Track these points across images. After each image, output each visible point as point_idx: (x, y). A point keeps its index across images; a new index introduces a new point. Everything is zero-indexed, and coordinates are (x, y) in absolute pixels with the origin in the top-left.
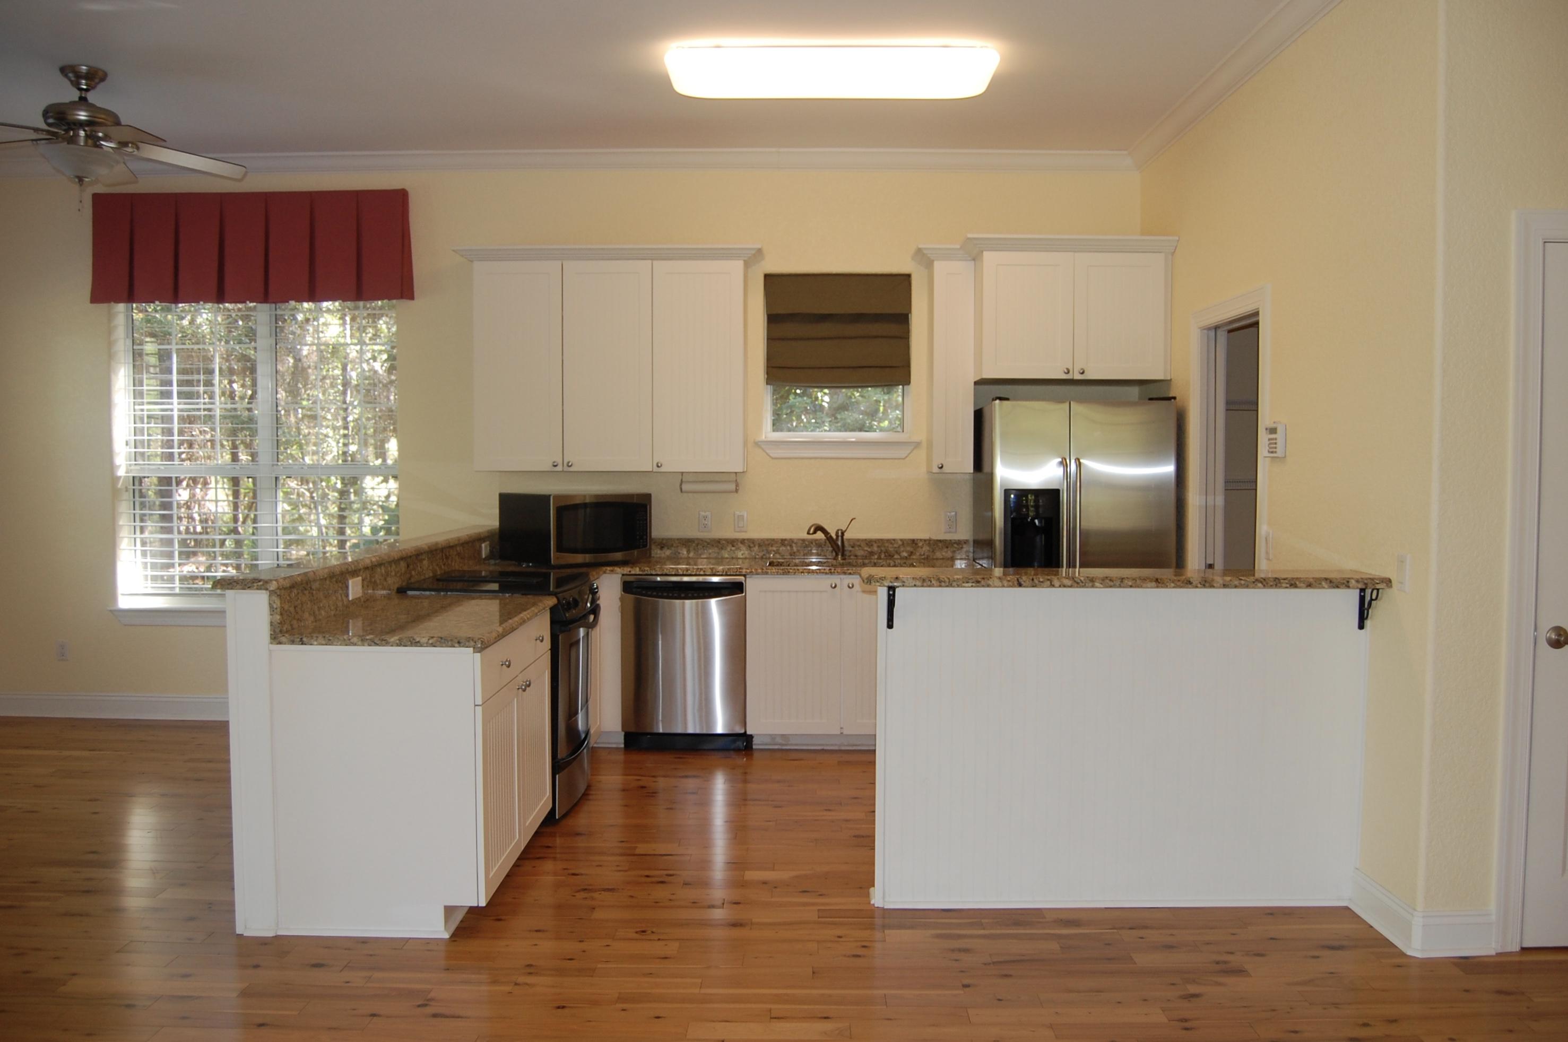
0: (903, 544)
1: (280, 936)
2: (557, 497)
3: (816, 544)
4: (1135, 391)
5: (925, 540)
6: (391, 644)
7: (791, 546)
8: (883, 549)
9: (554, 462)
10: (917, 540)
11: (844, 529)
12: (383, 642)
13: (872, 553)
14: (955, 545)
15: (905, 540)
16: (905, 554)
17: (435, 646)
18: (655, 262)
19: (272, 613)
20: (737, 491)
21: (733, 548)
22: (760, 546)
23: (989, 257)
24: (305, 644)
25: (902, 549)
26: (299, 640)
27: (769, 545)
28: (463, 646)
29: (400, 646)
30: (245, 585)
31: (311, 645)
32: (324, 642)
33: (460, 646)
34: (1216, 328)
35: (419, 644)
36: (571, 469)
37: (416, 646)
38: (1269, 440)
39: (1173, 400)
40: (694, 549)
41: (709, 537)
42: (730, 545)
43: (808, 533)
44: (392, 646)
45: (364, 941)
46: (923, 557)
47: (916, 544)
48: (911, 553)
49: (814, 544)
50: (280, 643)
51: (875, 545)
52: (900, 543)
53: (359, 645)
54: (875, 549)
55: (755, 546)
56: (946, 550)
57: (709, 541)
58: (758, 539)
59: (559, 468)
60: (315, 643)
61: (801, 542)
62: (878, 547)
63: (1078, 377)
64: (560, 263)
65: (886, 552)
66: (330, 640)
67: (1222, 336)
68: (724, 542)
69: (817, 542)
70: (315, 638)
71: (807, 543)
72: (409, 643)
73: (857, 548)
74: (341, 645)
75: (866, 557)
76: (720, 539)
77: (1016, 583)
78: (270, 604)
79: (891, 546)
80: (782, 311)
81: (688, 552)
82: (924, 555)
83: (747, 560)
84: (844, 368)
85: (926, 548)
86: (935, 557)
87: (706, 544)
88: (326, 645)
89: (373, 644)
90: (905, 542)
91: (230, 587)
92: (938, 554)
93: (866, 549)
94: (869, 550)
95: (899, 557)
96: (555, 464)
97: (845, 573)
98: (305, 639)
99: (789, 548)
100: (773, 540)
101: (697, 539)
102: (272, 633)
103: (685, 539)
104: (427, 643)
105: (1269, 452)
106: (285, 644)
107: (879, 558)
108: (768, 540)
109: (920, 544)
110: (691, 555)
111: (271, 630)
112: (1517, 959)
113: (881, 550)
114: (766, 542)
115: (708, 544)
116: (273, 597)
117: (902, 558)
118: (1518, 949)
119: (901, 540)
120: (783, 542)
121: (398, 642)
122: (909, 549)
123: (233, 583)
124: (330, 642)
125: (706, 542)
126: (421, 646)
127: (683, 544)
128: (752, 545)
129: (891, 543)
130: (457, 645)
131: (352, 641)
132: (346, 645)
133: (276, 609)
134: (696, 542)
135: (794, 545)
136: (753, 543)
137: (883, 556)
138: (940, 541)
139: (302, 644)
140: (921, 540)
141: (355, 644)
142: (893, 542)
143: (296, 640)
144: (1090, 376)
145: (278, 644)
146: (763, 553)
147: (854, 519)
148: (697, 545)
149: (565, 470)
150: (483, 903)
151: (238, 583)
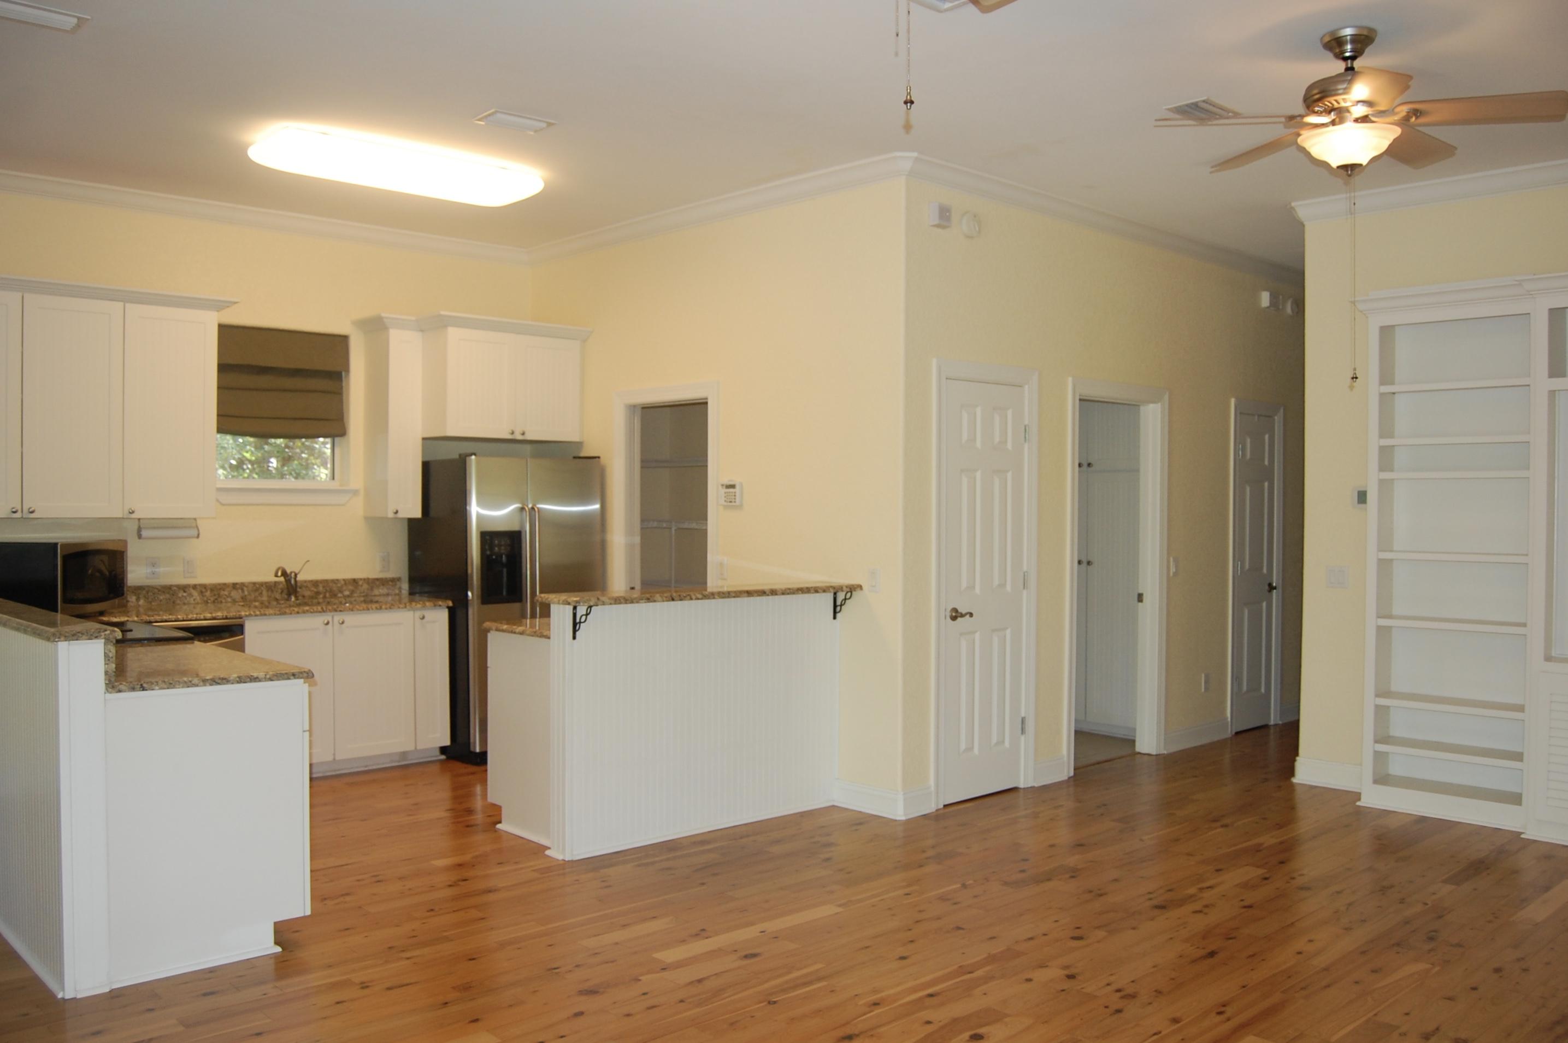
0: (345, 584)
1: (115, 989)
2: (65, 546)
3: (266, 586)
4: (528, 447)
5: (364, 579)
6: (231, 682)
7: (242, 590)
8: (328, 589)
9: (13, 508)
10: (358, 579)
11: (297, 572)
12: (224, 681)
13: (318, 593)
14: (391, 583)
15: (347, 580)
16: (347, 593)
17: (272, 680)
18: (127, 305)
19: (107, 662)
20: (198, 536)
21: (185, 594)
22: (212, 590)
23: (453, 333)
24: (146, 690)
25: (344, 588)
26: (139, 686)
27: (220, 589)
28: (298, 678)
29: (240, 683)
30: (92, 635)
31: (153, 690)
32: (165, 686)
33: (295, 678)
34: (634, 406)
35: (257, 680)
36: (32, 516)
37: (255, 682)
38: (725, 493)
39: (597, 459)
40: (145, 597)
41: (160, 584)
42: (182, 591)
43: (276, 576)
44: (232, 683)
45: (212, 970)
46: (363, 594)
47: (357, 583)
48: (352, 592)
49: (264, 586)
50: (120, 691)
51: (321, 585)
52: (343, 582)
53: (201, 686)
54: (321, 589)
55: (207, 591)
56: (382, 587)
57: (159, 588)
58: (210, 585)
59: (18, 515)
60: (157, 688)
61: (252, 585)
62: (324, 587)
63: (520, 437)
64: (20, 294)
65: (331, 591)
66: (171, 684)
67: (639, 412)
68: (175, 588)
69: (267, 585)
70: (155, 683)
71: (258, 586)
72: (249, 680)
73: (304, 589)
74: (183, 687)
75: (312, 597)
76: (171, 586)
77: (671, 598)
78: (105, 653)
79: (334, 585)
80: (231, 361)
81: (138, 599)
82: (364, 592)
83: (200, 606)
84: (284, 418)
85: (365, 586)
86: (373, 594)
87: (156, 591)
88: (168, 688)
89: (214, 683)
90: (347, 582)
91: (75, 637)
92: (376, 592)
93: (312, 589)
94: (315, 590)
95: (342, 595)
96: (14, 510)
97: (336, 611)
98: (145, 685)
99: (240, 591)
100: (225, 584)
101: (148, 586)
102: (107, 682)
103: (135, 586)
104: (265, 678)
105: (725, 501)
106: (125, 692)
107: (325, 597)
108: (219, 584)
109: (360, 583)
110: (141, 602)
111: (105, 680)
112: (942, 812)
113: (326, 590)
114: (219, 587)
115: (159, 591)
116: (109, 646)
117: (345, 597)
118: (942, 806)
119: (344, 580)
120: (234, 586)
121: (238, 679)
122: (351, 587)
123: (78, 634)
124: (172, 686)
125: (157, 589)
126: (260, 681)
127: (133, 592)
128: (204, 590)
129: (335, 583)
130: (292, 677)
131: (193, 682)
132: (188, 687)
133: (112, 657)
134: (147, 589)
135: (245, 589)
136: (205, 588)
137: (328, 595)
138: (377, 579)
139: (143, 690)
140: (361, 579)
141: (197, 686)
142: (336, 581)
143: (136, 686)
144: (529, 437)
145: (117, 692)
146: (215, 597)
147: (308, 561)
148: (148, 592)
149: (26, 518)
150: (308, 912)
151: (83, 634)
